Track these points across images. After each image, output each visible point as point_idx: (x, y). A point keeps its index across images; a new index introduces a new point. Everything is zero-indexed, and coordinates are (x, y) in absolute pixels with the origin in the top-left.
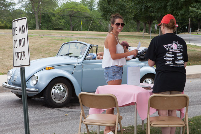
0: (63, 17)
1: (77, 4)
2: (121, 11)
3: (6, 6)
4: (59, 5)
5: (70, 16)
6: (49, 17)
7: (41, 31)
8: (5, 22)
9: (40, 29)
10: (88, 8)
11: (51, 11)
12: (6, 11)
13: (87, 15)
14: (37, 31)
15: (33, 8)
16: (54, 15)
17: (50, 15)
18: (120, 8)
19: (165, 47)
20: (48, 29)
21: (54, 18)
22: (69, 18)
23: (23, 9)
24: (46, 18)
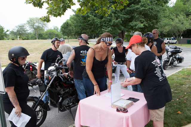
0: (47, 35)
1: (52, 30)
2: (70, 32)
3: (24, 31)
4: (45, 31)
5: (50, 34)
6: (42, 35)
7: (39, 40)
8: (25, 37)
9: (38, 39)
10: (56, 31)
11: (42, 33)
12: (25, 33)
13: (56, 33)
14: (37, 40)
15: (35, 31)
16: (43, 34)
17: (42, 34)
18: (69, 31)
19: (154, 64)
20: (41, 39)
21: (44, 35)
22: (49, 35)
23: (31, 32)
24: (41, 35)
